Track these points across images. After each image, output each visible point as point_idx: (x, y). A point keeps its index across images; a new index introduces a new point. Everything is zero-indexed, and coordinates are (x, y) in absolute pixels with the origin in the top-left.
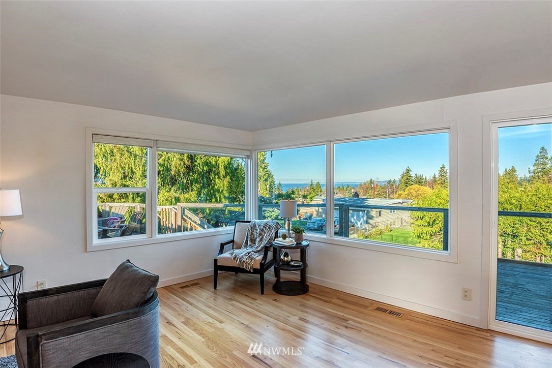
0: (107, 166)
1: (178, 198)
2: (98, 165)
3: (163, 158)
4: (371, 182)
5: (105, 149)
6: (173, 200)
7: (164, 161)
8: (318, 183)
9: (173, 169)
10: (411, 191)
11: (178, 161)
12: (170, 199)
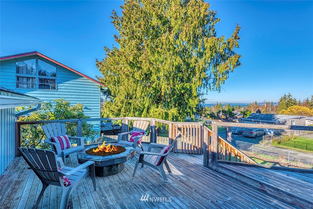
0: (116, 90)
1: (167, 113)
2: (110, 89)
3: (155, 83)
4: (256, 102)
5: (115, 78)
6: (164, 114)
7: (156, 86)
8: (221, 103)
9: (163, 91)
10: (292, 110)
11: (166, 86)
12: (161, 113)
